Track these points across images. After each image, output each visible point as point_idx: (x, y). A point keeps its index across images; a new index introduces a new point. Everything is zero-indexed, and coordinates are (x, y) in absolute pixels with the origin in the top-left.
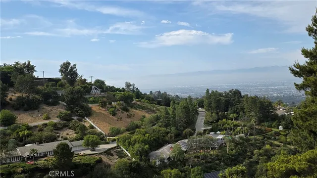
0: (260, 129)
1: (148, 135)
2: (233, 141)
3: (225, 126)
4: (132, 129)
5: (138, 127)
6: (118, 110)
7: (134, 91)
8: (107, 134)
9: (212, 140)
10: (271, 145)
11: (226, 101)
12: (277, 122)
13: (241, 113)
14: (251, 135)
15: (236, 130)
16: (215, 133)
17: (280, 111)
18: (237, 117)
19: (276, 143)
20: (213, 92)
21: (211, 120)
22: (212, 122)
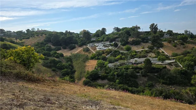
1: (194, 57)
7: (190, 34)
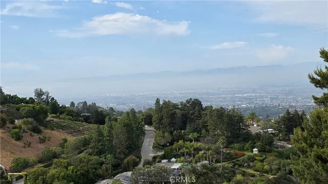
0: (228, 154)
2: (194, 171)
3: (181, 151)
4: (48, 159)
5: (55, 156)
6: (24, 131)
8: (8, 168)
9: (165, 171)
10: (244, 174)
11: (182, 115)
12: (251, 143)
13: (203, 131)
14: (218, 161)
15: (197, 155)
16: (169, 161)
17: (255, 129)
18: (198, 137)
19: (251, 171)
20: (165, 103)
21: (163, 142)
22: (164, 146)
